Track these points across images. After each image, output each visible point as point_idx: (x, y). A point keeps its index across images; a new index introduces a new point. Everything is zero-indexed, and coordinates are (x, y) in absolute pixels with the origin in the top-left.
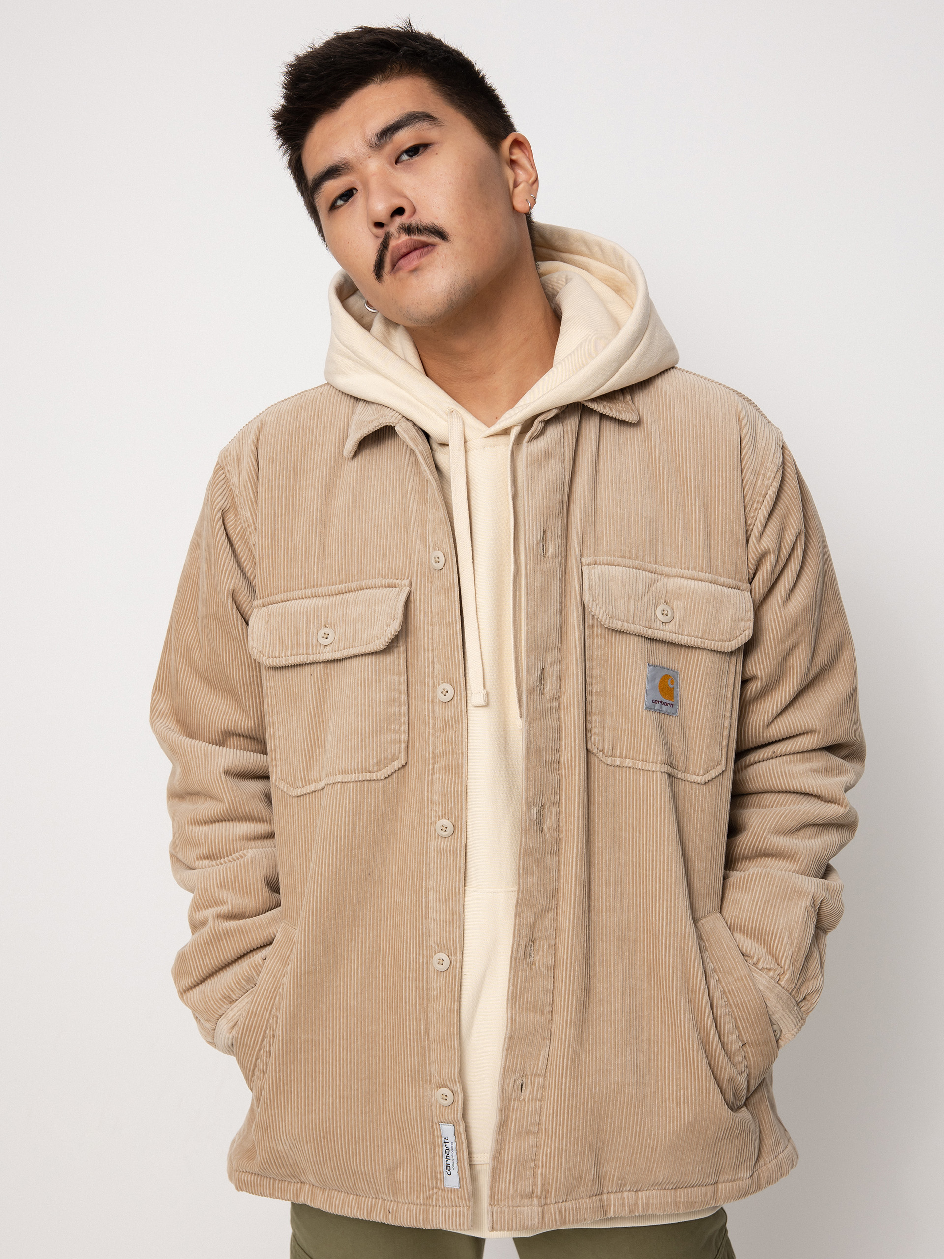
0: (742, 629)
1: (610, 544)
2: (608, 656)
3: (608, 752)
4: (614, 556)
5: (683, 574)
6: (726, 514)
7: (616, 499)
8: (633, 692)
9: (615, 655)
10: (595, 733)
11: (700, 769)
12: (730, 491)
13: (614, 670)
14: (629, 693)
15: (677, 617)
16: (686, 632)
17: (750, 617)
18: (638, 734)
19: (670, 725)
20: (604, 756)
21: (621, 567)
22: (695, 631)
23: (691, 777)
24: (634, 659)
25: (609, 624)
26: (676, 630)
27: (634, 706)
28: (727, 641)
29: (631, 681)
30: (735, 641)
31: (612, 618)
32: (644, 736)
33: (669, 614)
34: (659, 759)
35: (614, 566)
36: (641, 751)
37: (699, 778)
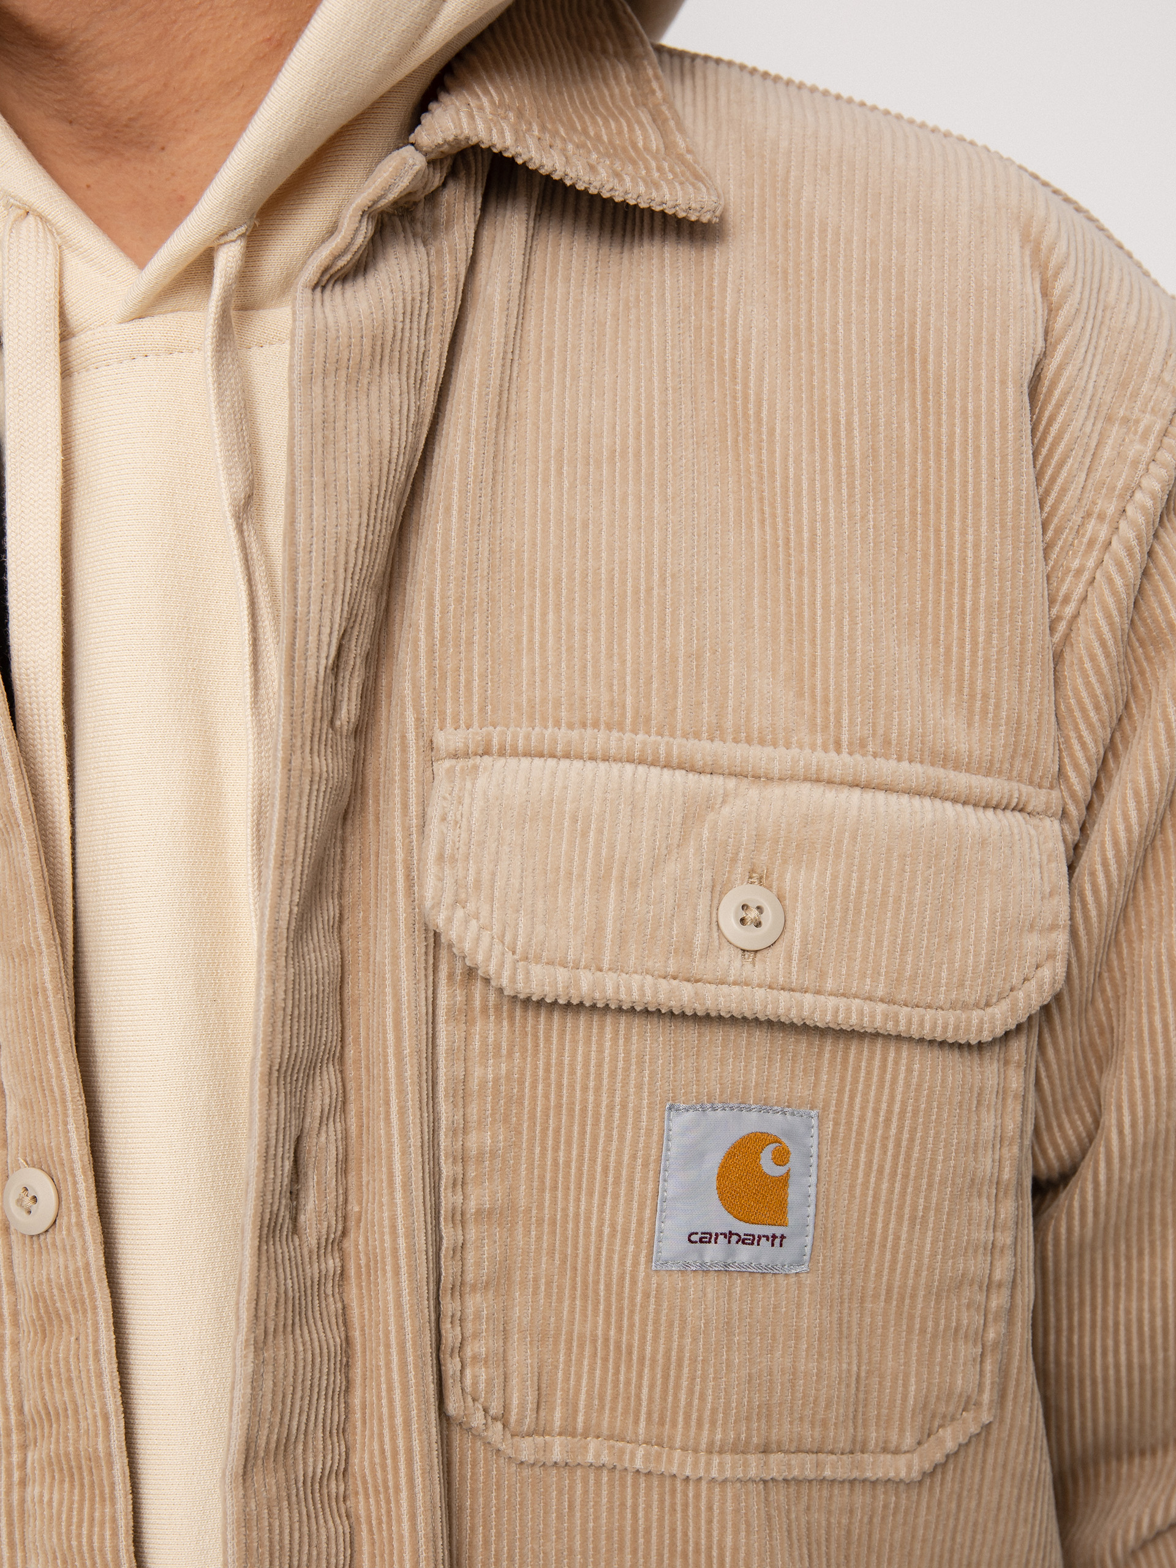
0: (1030, 960)
1: (544, 681)
2: (521, 1083)
3: (520, 1422)
4: (557, 724)
5: (819, 769)
6: (977, 546)
7: (572, 520)
8: (615, 1208)
9: (547, 1078)
10: (475, 1358)
11: (902, 1430)
12: (991, 463)
13: (545, 1130)
14: (601, 1211)
15: (798, 926)
16: (830, 981)
17: (1056, 916)
18: (630, 1353)
19: (775, 1307)
20: (509, 1436)
21: (578, 764)
22: (863, 976)
23: (873, 1463)
24: (618, 1093)
25: (513, 980)
26: (794, 978)
27: (616, 1257)
28: (977, 1006)
29: (606, 1169)
30: (1005, 1005)
31: (526, 959)
32: (654, 1360)
33: (768, 918)
34: (719, 1437)
35: (551, 762)
36: (644, 1410)
37: (902, 1460)
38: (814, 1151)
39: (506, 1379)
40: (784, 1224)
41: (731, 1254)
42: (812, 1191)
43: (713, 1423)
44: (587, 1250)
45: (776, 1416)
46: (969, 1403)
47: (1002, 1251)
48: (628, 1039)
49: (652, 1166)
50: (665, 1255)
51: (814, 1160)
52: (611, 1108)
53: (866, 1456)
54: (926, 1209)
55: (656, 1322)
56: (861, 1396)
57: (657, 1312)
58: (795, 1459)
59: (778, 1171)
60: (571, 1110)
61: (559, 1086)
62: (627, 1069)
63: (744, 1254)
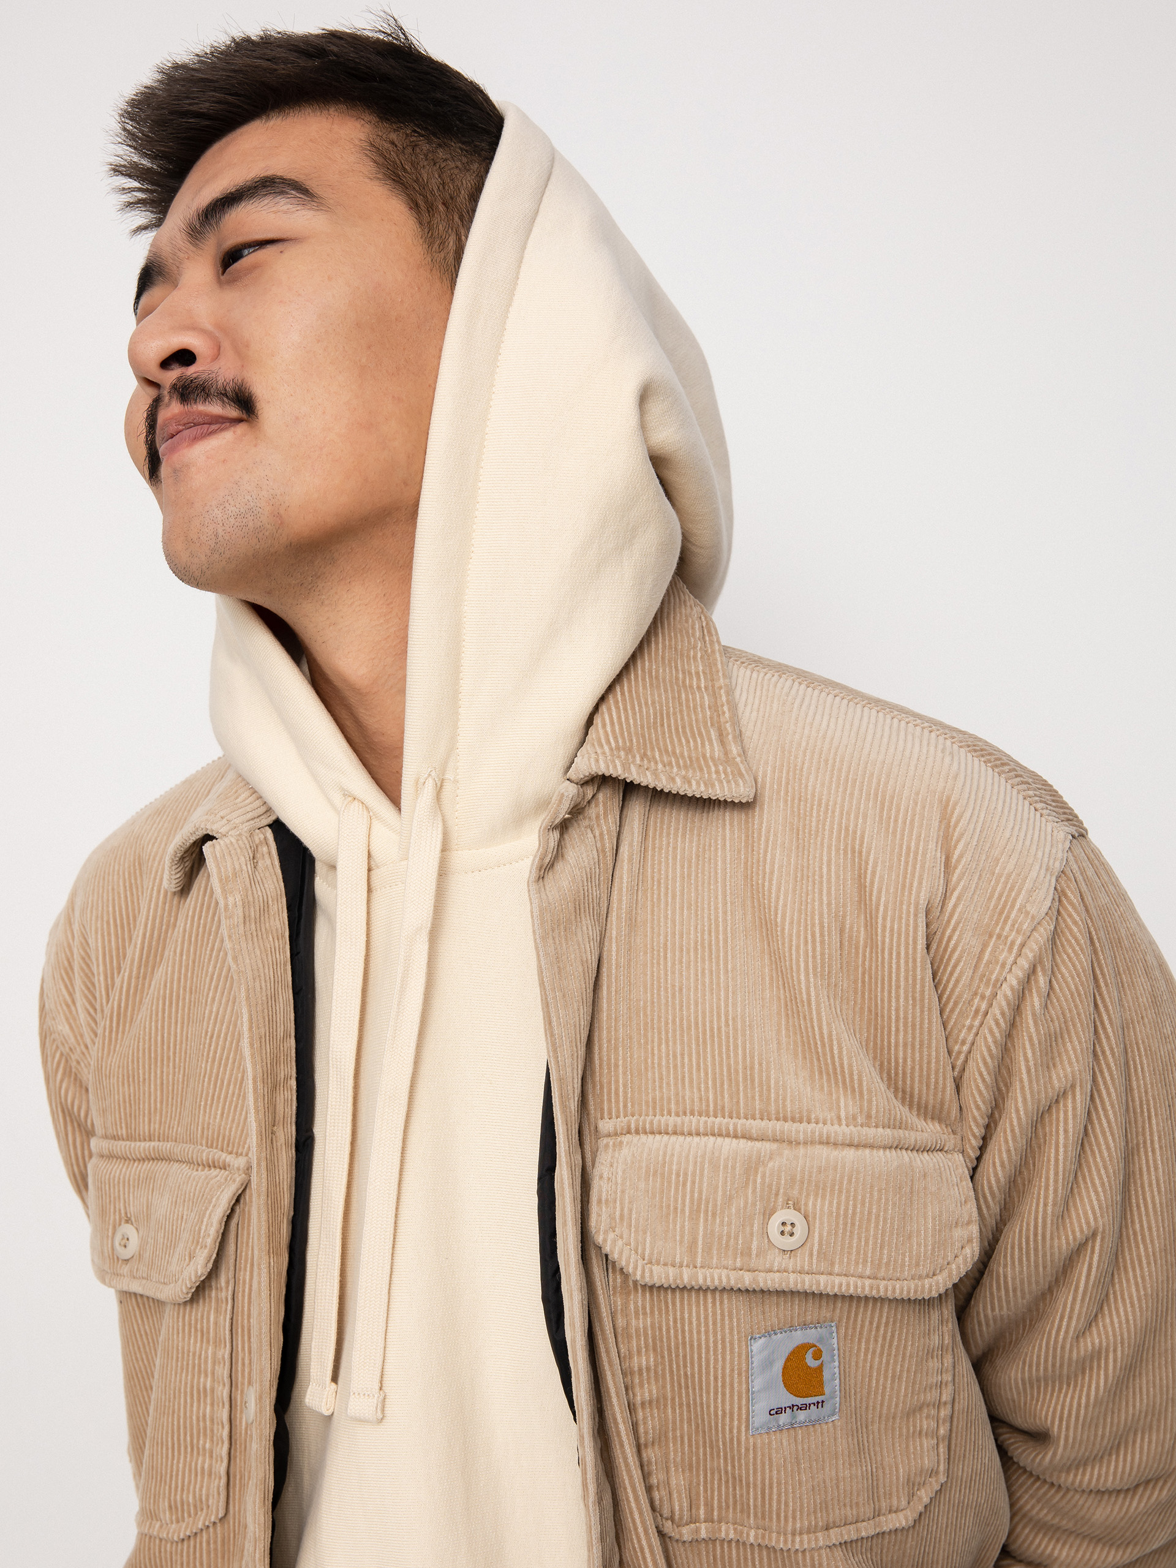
3: (681, 1517)
4: (669, 1113)
5: (828, 1136)
8: (724, 1400)
14: (716, 1402)
15: (817, 1235)
16: (837, 1266)
17: (970, 1216)
18: (741, 1481)
19: (822, 1443)
20: (675, 1526)
21: (681, 1138)
22: (857, 1263)
23: (886, 1521)
24: (719, 1333)
25: (643, 1276)
26: (814, 1266)
27: (727, 1428)
28: (927, 1276)
29: (716, 1379)
30: (945, 1273)
31: (651, 1263)
32: (755, 1485)
33: (798, 1231)
34: (798, 1525)
35: (666, 1137)
36: (752, 1511)
37: (901, 1515)
38: (835, 1346)
39: (670, 1494)
40: (823, 1394)
41: (794, 1417)
42: (837, 1370)
43: (794, 1518)
44: (710, 1423)
45: (830, 1507)
46: (933, 1473)
47: (946, 1384)
48: (722, 1303)
49: (744, 1374)
50: (756, 1425)
51: (836, 1352)
52: (716, 1343)
53: (881, 1517)
54: (901, 1371)
55: (755, 1464)
56: (875, 1483)
57: (755, 1458)
58: (844, 1530)
59: (818, 1363)
60: (692, 1346)
61: (683, 1331)
62: (723, 1320)
63: (802, 1415)
